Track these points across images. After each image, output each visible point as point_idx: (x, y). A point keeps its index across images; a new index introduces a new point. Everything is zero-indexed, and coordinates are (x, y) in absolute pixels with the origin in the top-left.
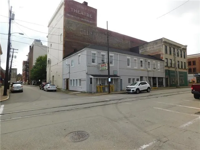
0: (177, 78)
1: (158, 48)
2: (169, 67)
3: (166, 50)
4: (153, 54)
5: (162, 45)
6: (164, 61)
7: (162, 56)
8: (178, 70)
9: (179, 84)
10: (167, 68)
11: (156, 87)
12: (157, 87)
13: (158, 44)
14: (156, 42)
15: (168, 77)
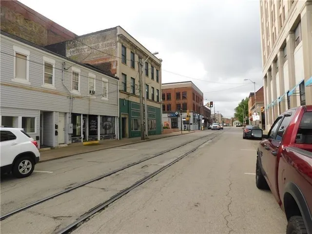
0: (144, 119)
1: (107, 48)
2: (129, 94)
3: (124, 56)
4: (96, 63)
5: (116, 43)
6: (118, 79)
7: (114, 67)
8: (147, 103)
9: (146, 132)
10: (124, 96)
11: (97, 140)
12: (99, 139)
13: (108, 40)
14: (102, 35)
15: (127, 116)
